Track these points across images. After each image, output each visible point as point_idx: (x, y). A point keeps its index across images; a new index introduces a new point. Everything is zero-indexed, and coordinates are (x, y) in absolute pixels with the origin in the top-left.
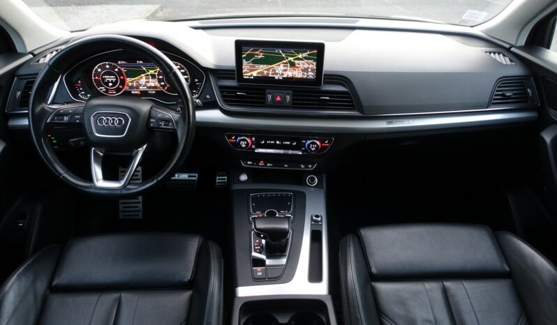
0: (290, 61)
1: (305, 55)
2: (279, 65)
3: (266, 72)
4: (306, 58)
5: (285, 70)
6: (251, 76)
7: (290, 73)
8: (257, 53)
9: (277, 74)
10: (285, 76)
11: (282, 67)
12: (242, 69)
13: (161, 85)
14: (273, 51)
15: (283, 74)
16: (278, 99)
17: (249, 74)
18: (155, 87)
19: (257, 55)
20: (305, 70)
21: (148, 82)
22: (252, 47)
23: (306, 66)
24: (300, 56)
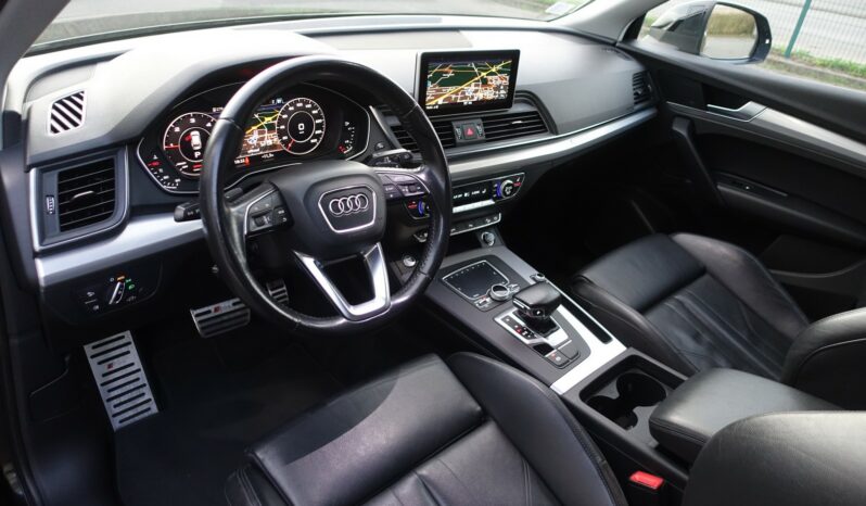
0: (482, 78)
1: (499, 67)
2: (470, 85)
3: (454, 96)
4: (500, 72)
5: (476, 91)
6: (436, 104)
7: (480, 96)
8: (446, 70)
9: (466, 98)
10: (475, 99)
11: (473, 88)
12: (425, 96)
13: (283, 142)
14: (464, 64)
15: (473, 97)
16: (470, 132)
17: (433, 103)
18: (274, 146)
19: (446, 73)
20: (497, 88)
21: (262, 139)
22: (440, 61)
23: (499, 82)
24: (494, 70)
